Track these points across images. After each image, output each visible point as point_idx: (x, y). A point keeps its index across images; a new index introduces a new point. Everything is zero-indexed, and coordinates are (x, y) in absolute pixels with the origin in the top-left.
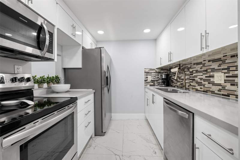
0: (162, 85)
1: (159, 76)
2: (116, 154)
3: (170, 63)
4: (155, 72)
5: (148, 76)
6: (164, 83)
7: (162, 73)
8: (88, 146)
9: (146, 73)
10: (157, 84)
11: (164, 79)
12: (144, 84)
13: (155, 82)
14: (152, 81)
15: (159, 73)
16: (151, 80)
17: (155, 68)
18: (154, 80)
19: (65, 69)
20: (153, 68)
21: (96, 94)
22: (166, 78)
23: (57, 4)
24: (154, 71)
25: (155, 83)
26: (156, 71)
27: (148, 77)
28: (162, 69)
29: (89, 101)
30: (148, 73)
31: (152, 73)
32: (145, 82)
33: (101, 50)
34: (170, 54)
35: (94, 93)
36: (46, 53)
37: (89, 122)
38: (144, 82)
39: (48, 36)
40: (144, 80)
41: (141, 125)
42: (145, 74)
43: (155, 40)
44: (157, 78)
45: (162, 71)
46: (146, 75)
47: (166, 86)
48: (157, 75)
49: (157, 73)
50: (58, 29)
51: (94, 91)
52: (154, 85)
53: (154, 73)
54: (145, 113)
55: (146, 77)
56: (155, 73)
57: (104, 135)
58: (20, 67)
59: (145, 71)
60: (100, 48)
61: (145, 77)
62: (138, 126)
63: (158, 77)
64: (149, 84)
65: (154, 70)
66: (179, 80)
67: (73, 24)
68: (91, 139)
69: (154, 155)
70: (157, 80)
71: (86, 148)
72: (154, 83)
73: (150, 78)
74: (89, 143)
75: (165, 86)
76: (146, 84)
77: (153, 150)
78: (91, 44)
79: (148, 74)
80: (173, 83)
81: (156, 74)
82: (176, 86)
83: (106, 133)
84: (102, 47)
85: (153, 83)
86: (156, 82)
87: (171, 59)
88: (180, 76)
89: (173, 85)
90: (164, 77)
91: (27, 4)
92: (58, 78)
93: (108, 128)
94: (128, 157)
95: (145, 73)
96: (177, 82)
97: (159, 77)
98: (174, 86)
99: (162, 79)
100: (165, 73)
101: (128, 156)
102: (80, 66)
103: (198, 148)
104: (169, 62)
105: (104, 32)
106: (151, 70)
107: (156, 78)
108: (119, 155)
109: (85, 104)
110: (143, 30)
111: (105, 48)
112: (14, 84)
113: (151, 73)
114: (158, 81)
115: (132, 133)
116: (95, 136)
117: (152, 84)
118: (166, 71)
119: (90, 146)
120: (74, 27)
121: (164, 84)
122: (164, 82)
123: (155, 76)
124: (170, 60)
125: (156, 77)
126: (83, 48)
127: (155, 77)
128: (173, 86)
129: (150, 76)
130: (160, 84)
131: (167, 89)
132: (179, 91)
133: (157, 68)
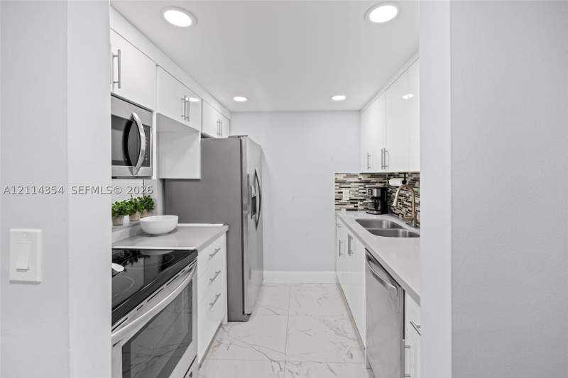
0: (373, 210)
1: (366, 191)
2: (272, 360)
4: (359, 181)
5: (343, 190)
6: (375, 207)
7: (374, 183)
8: (215, 343)
9: (338, 184)
10: (363, 208)
11: (377, 198)
12: (334, 207)
13: (357, 203)
14: (353, 201)
15: (368, 182)
16: (348, 199)
17: (357, 172)
18: (357, 200)
19: (164, 181)
20: (353, 172)
22: (379, 195)
23: (157, 66)
24: (357, 180)
25: (358, 205)
27: (342, 193)
28: (372, 174)
29: (218, 252)
30: (344, 182)
31: (352, 184)
32: (337, 203)
33: (241, 141)
34: (384, 152)
35: (227, 232)
37: (218, 294)
38: (335, 203)
40: (335, 198)
41: (326, 296)
42: (336, 186)
43: (359, 111)
44: (362, 194)
45: (373, 180)
46: (338, 187)
47: (380, 212)
48: (362, 188)
49: (363, 184)
50: (158, 114)
51: (226, 228)
52: (355, 209)
53: (357, 182)
54: (336, 271)
55: (339, 193)
56: (358, 184)
57: (247, 321)
59: (336, 179)
60: (239, 137)
61: (336, 193)
64: (345, 206)
65: (356, 176)
66: (405, 203)
67: (185, 96)
68: (221, 329)
69: (348, 360)
70: (362, 198)
71: (212, 346)
72: (356, 205)
73: (347, 195)
74: (217, 338)
75: (378, 212)
76: (338, 207)
77: (346, 351)
78: (219, 123)
79: (343, 186)
81: (359, 186)
83: (251, 316)
84: (243, 136)
85: (354, 205)
86: (359, 203)
87: (387, 164)
88: (407, 195)
89: (396, 212)
90: (375, 195)
92: (151, 200)
93: (255, 304)
94: (297, 365)
95: (336, 182)
96: (401, 206)
97: (365, 193)
99: (373, 198)
100: (380, 183)
101: (297, 363)
103: (409, 347)
105: (247, 98)
106: (349, 176)
107: (360, 194)
108: (278, 362)
109: (210, 260)
110: (331, 97)
111: (249, 137)
113: (350, 183)
114: (364, 201)
115: (307, 314)
116: (228, 321)
117: (352, 206)
118: (381, 180)
119: (220, 344)
120: (187, 100)
121: (376, 209)
122: (376, 205)
123: (357, 189)
124: (383, 165)
126: (203, 136)
127: (357, 193)
128: (394, 213)
129: (348, 190)
130: (367, 209)
131: (381, 222)
132: (401, 230)
133: (362, 174)
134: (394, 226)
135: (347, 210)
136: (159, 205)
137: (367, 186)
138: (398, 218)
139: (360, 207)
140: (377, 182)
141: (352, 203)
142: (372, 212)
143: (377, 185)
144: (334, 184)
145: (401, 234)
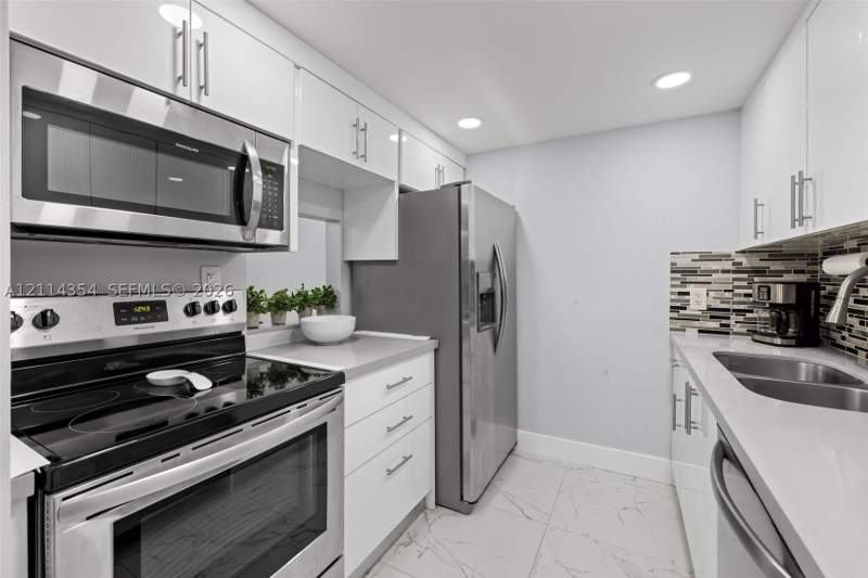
0: (772, 335)
1: (754, 290)
3: (799, 232)
4: (734, 268)
5: (689, 288)
6: (777, 330)
7: (779, 273)
8: (404, 538)
9: (679, 275)
10: (744, 330)
11: (785, 307)
12: (667, 324)
13: (728, 318)
14: (713, 313)
15: (759, 272)
16: (704, 308)
17: (731, 251)
18: (728, 310)
19: (352, 265)
20: (716, 250)
21: (442, 353)
22: (792, 301)
23: (297, 67)
24: (728, 265)
25: (732, 322)
26: (734, 264)
27: (688, 294)
28: (775, 252)
29: (405, 380)
30: (693, 272)
31: (715, 275)
32: (675, 315)
33: (459, 193)
34: (799, 183)
35: (436, 350)
36: (258, 230)
37: (408, 456)
38: (668, 314)
39: (258, 175)
40: (669, 304)
41: (639, 506)
42: (672, 279)
43: (736, 113)
44: (743, 299)
45: (776, 266)
46: (678, 283)
47: (793, 342)
48: (745, 284)
49: (746, 276)
50: (301, 147)
51: (434, 344)
52: (723, 332)
53: (724, 271)
54: (671, 459)
55: (680, 293)
56: (731, 276)
57: (468, 513)
58: (213, 270)
59: (673, 264)
60: (457, 185)
61: (672, 293)
62: (625, 509)
63: (747, 295)
64: (697, 324)
65: (727, 257)
67: (358, 120)
68: (421, 514)
70: (742, 307)
71: (397, 543)
72: (724, 322)
73: (699, 298)
75: (785, 342)
76: (679, 324)
78: (439, 171)
79: (689, 279)
80: (846, 334)
81: (734, 279)
82: (862, 354)
83: (477, 507)
84: (464, 183)
85: (719, 320)
86: (734, 318)
87: (807, 213)
89: (843, 343)
90: (780, 299)
91: (194, 100)
92: (332, 292)
95: (672, 272)
97: (750, 295)
98: (849, 349)
99: (774, 306)
100: (796, 272)
102: (393, 255)
104: (793, 226)
105: (482, 120)
106: (706, 257)
107: (736, 299)
109: (387, 394)
110: (655, 80)
111: (473, 183)
112: (192, 319)
113: (709, 273)
114: (748, 315)
115: (587, 536)
116: (437, 503)
117: (714, 325)
118: (800, 264)
119: (411, 541)
120: (363, 127)
121: (782, 334)
122: (780, 325)
123: (729, 287)
124: (797, 217)
125: (740, 295)
126: (402, 190)
127: (727, 295)
128: (842, 347)
129: (703, 290)
130: (755, 332)
131: (793, 366)
132: (858, 390)
133: (743, 252)
134: (834, 377)
135: (700, 331)
136: (344, 300)
137: (756, 279)
138: (856, 359)
139: (737, 328)
140: (785, 272)
141: (711, 317)
142: (768, 339)
143: (787, 278)
144: (670, 275)
145: (857, 401)
